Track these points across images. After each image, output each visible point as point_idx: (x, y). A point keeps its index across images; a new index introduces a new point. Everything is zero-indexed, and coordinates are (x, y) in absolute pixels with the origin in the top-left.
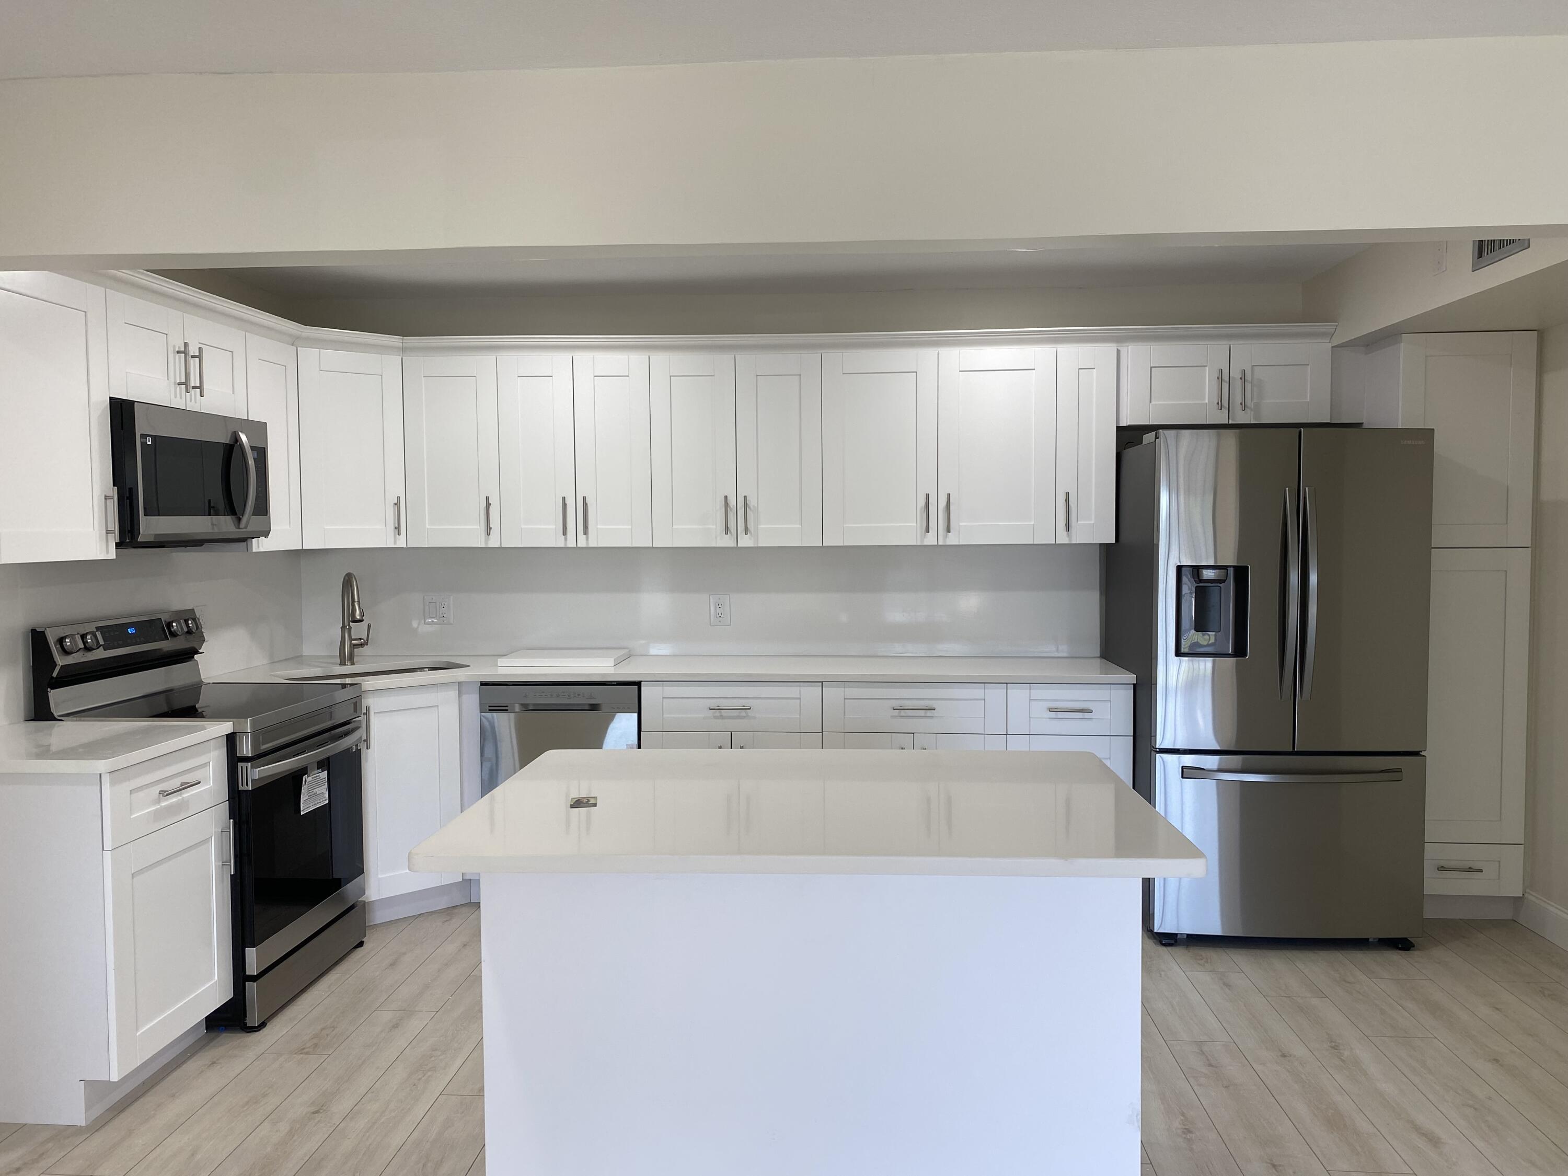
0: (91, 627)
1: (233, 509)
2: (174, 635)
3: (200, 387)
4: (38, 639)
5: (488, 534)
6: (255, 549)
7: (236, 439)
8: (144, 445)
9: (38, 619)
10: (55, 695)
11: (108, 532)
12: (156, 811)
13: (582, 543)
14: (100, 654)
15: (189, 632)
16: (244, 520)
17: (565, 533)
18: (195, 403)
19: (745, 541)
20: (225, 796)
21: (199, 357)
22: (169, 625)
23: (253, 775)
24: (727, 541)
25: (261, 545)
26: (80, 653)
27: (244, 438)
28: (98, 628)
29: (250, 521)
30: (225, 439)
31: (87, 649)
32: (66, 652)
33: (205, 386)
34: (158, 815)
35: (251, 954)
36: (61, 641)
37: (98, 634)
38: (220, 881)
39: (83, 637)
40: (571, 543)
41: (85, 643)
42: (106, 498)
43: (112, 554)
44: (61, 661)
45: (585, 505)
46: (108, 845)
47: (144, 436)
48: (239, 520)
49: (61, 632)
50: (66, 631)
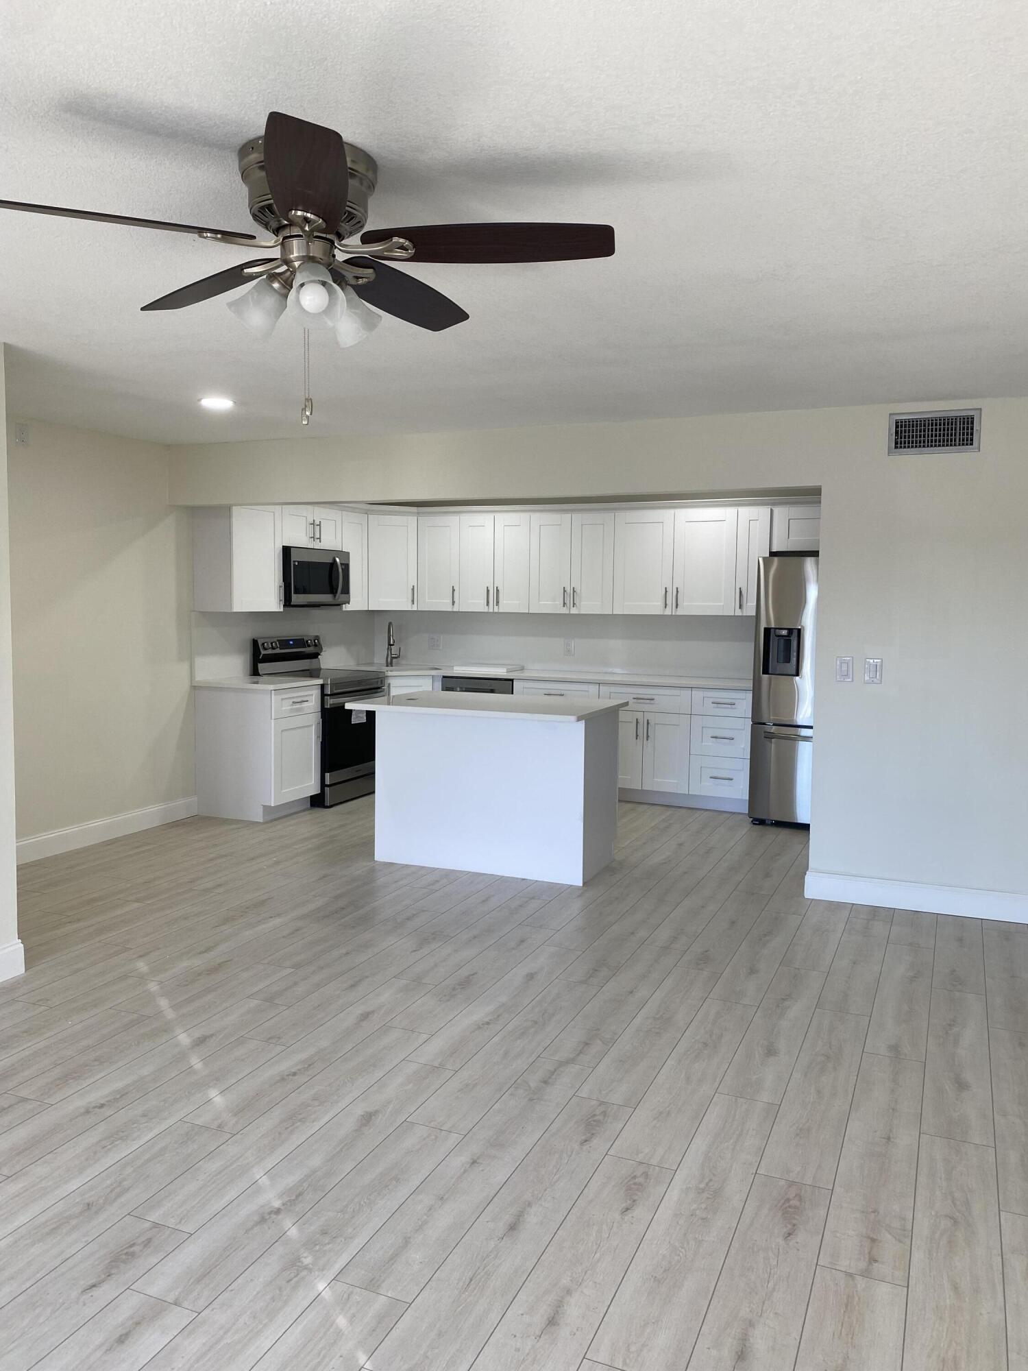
0: (275, 640)
1: (333, 591)
2: (309, 646)
3: (320, 538)
4: (255, 642)
5: (453, 605)
6: (344, 609)
7: (335, 560)
8: (294, 565)
9: (255, 636)
10: (260, 666)
11: (280, 601)
12: (291, 709)
13: (496, 610)
14: (278, 651)
15: (316, 645)
16: (337, 595)
17: (488, 605)
18: (317, 545)
19: (574, 611)
20: (319, 709)
21: (320, 525)
22: (307, 641)
23: (330, 702)
24: (564, 611)
25: (346, 608)
26: (270, 650)
27: (338, 560)
28: (278, 640)
29: (340, 597)
30: (330, 560)
31: (273, 648)
32: (265, 649)
33: (322, 537)
34: (292, 710)
35: (327, 775)
36: (263, 644)
37: (277, 643)
38: (316, 743)
39: (272, 643)
40: (491, 610)
41: (272, 646)
42: (280, 587)
43: (282, 610)
44: (263, 652)
45: (498, 590)
46: (273, 718)
47: (294, 561)
48: (335, 596)
49: (262, 641)
50: (266, 640)
